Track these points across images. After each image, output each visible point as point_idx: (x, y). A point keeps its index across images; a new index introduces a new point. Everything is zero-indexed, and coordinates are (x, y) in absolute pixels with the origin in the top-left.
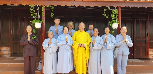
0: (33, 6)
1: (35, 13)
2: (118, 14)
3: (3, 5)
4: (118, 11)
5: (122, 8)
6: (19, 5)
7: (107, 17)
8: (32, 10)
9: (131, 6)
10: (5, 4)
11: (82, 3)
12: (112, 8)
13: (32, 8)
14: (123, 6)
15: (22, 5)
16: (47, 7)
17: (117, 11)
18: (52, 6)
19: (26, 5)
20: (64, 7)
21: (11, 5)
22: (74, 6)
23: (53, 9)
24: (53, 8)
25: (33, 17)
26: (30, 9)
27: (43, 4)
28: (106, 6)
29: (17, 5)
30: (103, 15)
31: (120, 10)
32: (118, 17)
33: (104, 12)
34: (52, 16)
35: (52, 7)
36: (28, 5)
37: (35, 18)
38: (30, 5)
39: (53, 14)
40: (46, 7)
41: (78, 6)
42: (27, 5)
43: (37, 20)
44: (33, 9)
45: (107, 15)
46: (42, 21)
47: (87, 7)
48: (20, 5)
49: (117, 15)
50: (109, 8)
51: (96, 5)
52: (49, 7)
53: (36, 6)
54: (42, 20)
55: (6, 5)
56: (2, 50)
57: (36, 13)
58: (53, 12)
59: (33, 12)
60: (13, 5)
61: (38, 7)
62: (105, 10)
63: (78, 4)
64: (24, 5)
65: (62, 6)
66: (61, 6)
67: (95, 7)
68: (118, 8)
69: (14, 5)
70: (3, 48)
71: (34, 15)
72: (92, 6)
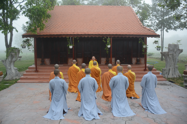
4: (110, 39)
5: (112, 38)
9: (116, 37)
10: (54, 37)
11: (92, 35)
12: (107, 37)
13: (68, 38)
14: (113, 37)
16: (75, 38)
18: (77, 37)
21: (57, 37)
22: (89, 37)
27: (73, 37)
29: (60, 37)
30: (103, 41)
32: (110, 42)
36: (66, 37)
41: (91, 37)
43: (70, 44)
45: (105, 41)
46: (73, 45)
47: (95, 37)
48: (62, 37)
58: (78, 40)
59: (68, 40)
61: (71, 38)
62: (104, 39)
64: (64, 37)
67: (99, 37)
68: (110, 37)
71: (69, 42)
72: (97, 37)
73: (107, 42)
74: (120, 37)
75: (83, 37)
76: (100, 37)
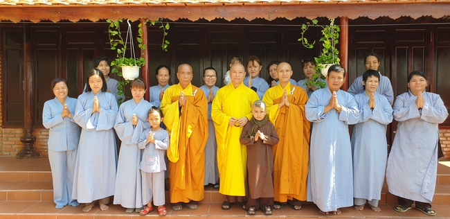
0: (116, 24)
1: (121, 42)
2: (340, 39)
3: (42, 21)
4: (338, 30)
5: (350, 22)
6: (81, 21)
7: (311, 47)
8: (115, 33)
9: (373, 15)
10: (45, 21)
11: (244, 10)
12: (324, 21)
13: (114, 29)
14: (354, 16)
15: (88, 20)
16: (153, 24)
17: (336, 30)
18: (166, 21)
19: (97, 20)
20: (195, 22)
21: (61, 21)
22: (223, 20)
23: (166, 31)
24: (167, 27)
25: (116, 50)
26: (110, 31)
27: (141, 18)
28: (308, 18)
29: (75, 21)
30: (300, 40)
31: (345, 26)
32: (338, 47)
33: (302, 33)
34: (166, 47)
35: (165, 25)
36: (105, 20)
37: (122, 54)
38: (108, 21)
39: (167, 42)
40: (149, 24)
41: (234, 19)
42: (100, 20)
43: (127, 59)
44: (117, 30)
45: (310, 42)
46: (141, 62)
47: (257, 20)
48: (84, 20)
49: (337, 42)
50: (315, 22)
51: (281, 14)
52: (158, 24)
53: (125, 21)
54: (141, 59)
55: (49, 21)
56: (40, 137)
57: (124, 41)
58: (167, 38)
59: (116, 37)
60: (65, 21)
61: (130, 25)
62: (304, 27)
63: (233, 13)
64: (94, 20)
65: (192, 22)
66: (187, 20)
67: (278, 20)
68: (338, 21)
69: (68, 21)
70: (43, 133)
71: (120, 46)
72: (270, 17)
73: (319, 49)
74: (394, 17)
75: (194, 18)
76: (283, 20)
